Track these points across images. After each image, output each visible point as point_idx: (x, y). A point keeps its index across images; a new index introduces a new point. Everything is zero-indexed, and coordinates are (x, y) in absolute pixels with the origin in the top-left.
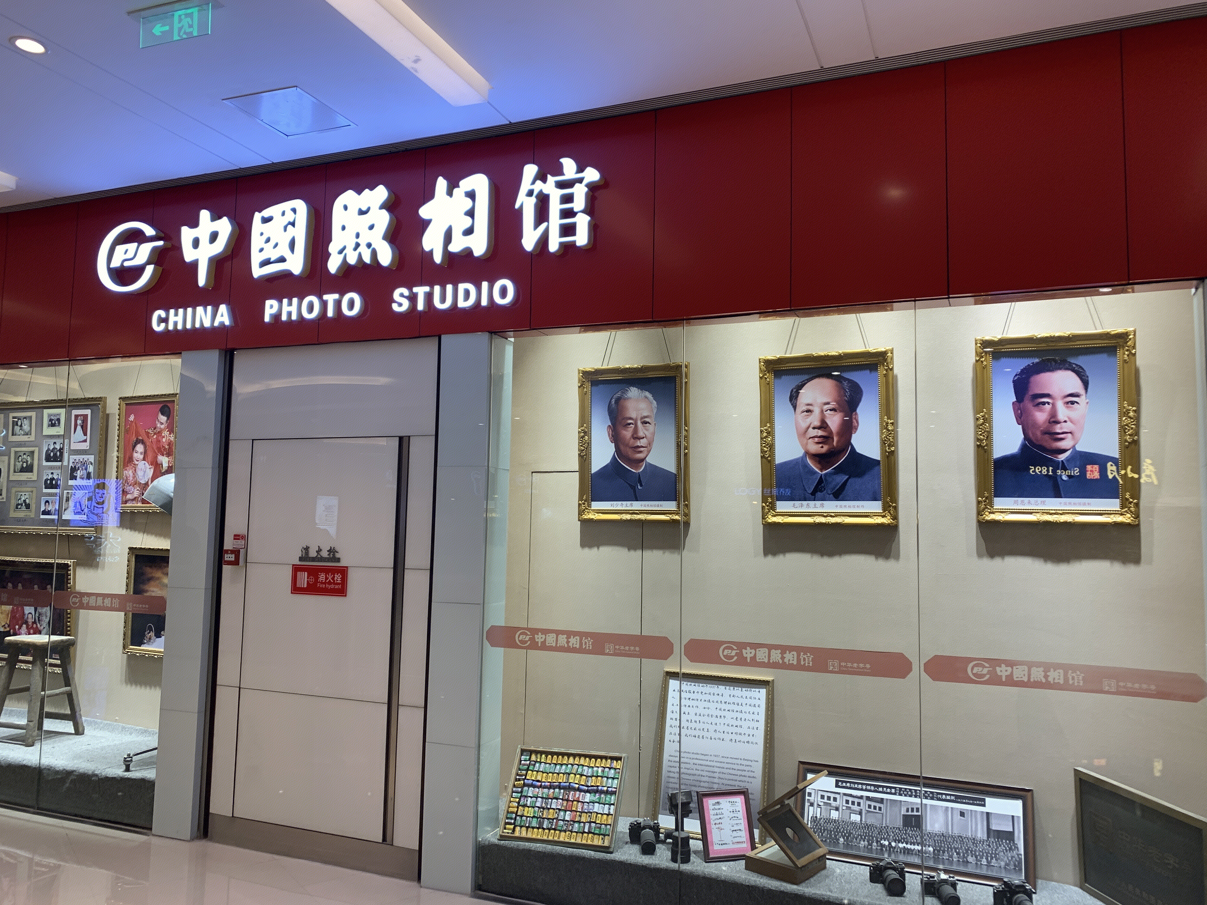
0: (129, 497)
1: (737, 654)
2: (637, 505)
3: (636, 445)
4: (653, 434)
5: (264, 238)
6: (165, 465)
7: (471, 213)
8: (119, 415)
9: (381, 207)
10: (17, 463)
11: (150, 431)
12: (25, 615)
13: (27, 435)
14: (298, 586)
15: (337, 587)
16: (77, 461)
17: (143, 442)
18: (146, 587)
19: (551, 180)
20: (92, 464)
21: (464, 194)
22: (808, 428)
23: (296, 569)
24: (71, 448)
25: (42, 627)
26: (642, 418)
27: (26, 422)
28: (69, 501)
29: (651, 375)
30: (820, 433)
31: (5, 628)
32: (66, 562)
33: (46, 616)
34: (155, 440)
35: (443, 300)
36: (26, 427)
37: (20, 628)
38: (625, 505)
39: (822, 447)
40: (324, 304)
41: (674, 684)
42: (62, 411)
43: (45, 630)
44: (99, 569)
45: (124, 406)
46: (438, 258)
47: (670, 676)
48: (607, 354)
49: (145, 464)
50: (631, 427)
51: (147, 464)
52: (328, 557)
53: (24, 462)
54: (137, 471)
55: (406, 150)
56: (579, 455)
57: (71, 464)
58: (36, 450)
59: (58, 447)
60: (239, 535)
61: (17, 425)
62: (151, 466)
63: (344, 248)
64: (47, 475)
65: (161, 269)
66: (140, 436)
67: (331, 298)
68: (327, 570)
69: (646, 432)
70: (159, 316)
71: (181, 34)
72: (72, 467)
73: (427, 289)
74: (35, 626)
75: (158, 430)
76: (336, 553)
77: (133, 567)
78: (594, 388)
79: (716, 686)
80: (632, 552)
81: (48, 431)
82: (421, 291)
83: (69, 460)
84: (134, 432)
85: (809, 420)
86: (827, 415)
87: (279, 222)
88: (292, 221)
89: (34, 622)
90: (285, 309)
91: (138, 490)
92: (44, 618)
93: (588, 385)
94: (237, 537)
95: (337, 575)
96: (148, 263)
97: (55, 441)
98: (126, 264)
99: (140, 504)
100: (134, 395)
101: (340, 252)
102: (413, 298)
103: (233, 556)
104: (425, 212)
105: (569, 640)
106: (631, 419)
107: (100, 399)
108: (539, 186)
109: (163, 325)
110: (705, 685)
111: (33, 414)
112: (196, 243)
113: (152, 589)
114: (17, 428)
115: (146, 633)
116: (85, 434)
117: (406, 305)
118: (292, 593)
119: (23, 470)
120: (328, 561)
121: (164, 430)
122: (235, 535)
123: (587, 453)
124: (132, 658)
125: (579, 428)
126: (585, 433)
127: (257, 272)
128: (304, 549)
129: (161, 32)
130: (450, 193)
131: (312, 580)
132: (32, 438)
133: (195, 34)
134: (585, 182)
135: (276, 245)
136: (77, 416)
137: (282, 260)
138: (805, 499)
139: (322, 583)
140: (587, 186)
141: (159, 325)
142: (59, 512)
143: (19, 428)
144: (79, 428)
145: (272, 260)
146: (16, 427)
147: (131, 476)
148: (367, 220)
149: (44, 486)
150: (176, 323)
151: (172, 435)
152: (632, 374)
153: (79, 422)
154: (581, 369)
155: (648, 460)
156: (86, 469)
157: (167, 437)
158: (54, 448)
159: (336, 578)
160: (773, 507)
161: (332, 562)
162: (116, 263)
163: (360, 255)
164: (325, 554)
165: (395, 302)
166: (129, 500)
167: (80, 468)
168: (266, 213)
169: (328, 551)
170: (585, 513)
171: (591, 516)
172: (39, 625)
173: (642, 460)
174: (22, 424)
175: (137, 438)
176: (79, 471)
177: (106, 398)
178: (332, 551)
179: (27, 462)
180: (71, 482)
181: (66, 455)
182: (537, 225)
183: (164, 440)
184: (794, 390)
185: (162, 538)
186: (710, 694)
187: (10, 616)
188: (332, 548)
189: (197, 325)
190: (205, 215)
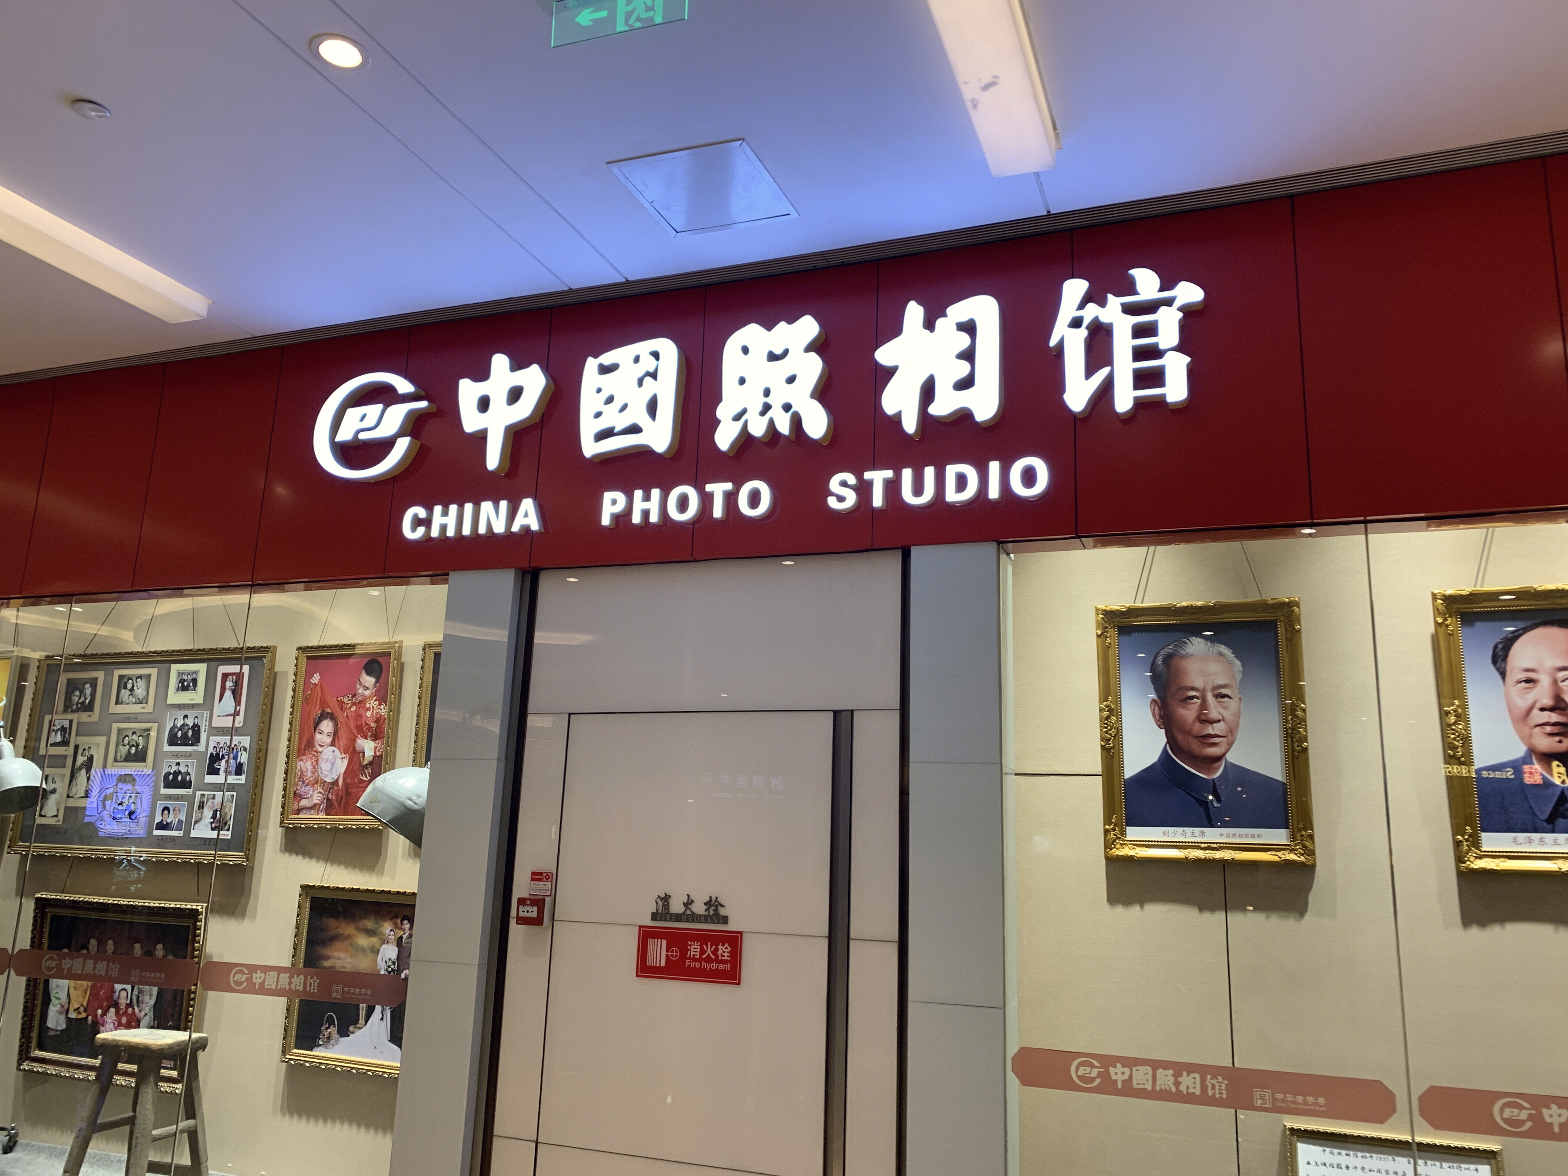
0: (304, 803)
1: (1530, 1117)
2: (1213, 835)
3: (1206, 732)
4: (1238, 715)
5: (604, 396)
6: (369, 754)
7: (968, 355)
8: (295, 675)
9: (808, 349)
10: (121, 747)
11: (345, 700)
12: (115, 992)
13: (141, 703)
14: (649, 963)
15: (722, 967)
16: (222, 745)
17: (332, 717)
18: (327, 951)
19: (1114, 302)
20: (245, 750)
21: (955, 327)
22: (1531, 709)
23: (646, 935)
24: (213, 725)
25: (143, 1013)
26: (1214, 688)
27: (141, 683)
28: (203, 808)
29: (1228, 618)
30: (1554, 717)
31: (79, 1013)
32: (194, 907)
33: (151, 995)
34: (353, 714)
35: (918, 490)
36: (140, 692)
37: (104, 1014)
38: (1189, 834)
39: (1560, 742)
40: (706, 500)
41: (1305, 1151)
42: (202, 668)
43: (147, 1017)
44: (246, 919)
45: (303, 661)
46: (910, 425)
47: (1298, 1136)
48: (1142, 586)
49: (334, 751)
50: (1195, 703)
51: (337, 752)
52: (706, 913)
53: (133, 746)
54: (319, 762)
55: (843, 265)
56: (1103, 747)
57: (211, 750)
58: (155, 726)
59: (190, 721)
60: (541, 874)
61: (125, 688)
62: (344, 755)
63: (744, 411)
64: (168, 767)
65: (419, 443)
66: (329, 707)
67: (718, 489)
68: (704, 938)
69: (1224, 712)
70: (416, 516)
71: (631, 22)
72: (212, 754)
73: (889, 474)
74: (130, 1010)
75: (360, 698)
76: (720, 908)
77: (307, 916)
78: (1125, 638)
79: (1390, 1158)
80: (1207, 915)
81: (175, 697)
82: (878, 477)
83: (208, 744)
84: (319, 700)
85: (1531, 696)
86: (1565, 688)
87: (628, 373)
88: (651, 370)
89: (130, 1005)
90: (639, 504)
91: (320, 792)
92: (146, 998)
93: (1113, 633)
94: (536, 876)
95: (723, 945)
96: (401, 434)
97: (185, 713)
98: (363, 436)
99: (322, 816)
100: (321, 644)
101: (737, 418)
102: (864, 489)
103: (535, 909)
104: (884, 355)
105: (1180, 1079)
106: (1193, 689)
107: (266, 649)
108: (1091, 311)
109: (421, 531)
110: (1368, 1155)
111: (153, 671)
112: (484, 404)
113: (336, 954)
114: (125, 693)
115: (323, 1028)
116: (238, 702)
117: (851, 499)
118: (637, 976)
119: (129, 758)
120: (706, 922)
121: (371, 697)
122: (533, 873)
123: (1116, 744)
124: (295, 1070)
125: (1101, 703)
126: (1111, 710)
127: (590, 448)
128: (662, 899)
129: (592, 21)
130: (929, 325)
131: (676, 954)
132: (149, 708)
133: (658, 19)
134: (1177, 304)
135: (624, 408)
136: (225, 676)
137: (634, 429)
138: (1535, 831)
139: (694, 959)
140: (1180, 309)
141: (414, 529)
142: (188, 825)
143: (128, 693)
144: (228, 694)
145: (617, 430)
146: (123, 691)
147: (309, 770)
148: (783, 368)
149: (162, 784)
150: (444, 528)
151: (382, 707)
152: (1194, 616)
153: (229, 684)
154: (1099, 607)
155: (1231, 757)
156: (235, 758)
157: (374, 709)
158: (183, 725)
159: (720, 952)
160: (1475, 842)
161: (713, 922)
162: (345, 435)
163: (771, 422)
164: (699, 908)
165: (833, 494)
166: (304, 808)
167: (226, 757)
168: (607, 358)
169: (705, 904)
170: (1118, 846)
171: (1127, 851)
172: (137, 1010)
173: (1218, 759)
174: (133, 686)
175: (323, 711)
176: (223, 761)
177: (275, 648)
178: (713, 904)
179: (137, 745)
180: (210, 779)
181: (203, 736)
182: (1090, 372)
183: (369, 714)
184: (1500, 646)
185: (357, 871)
186: (1379, 1171)
187: (88, 992)
188: (714, 899)
189: (482, 530)
190: (500, 362)
